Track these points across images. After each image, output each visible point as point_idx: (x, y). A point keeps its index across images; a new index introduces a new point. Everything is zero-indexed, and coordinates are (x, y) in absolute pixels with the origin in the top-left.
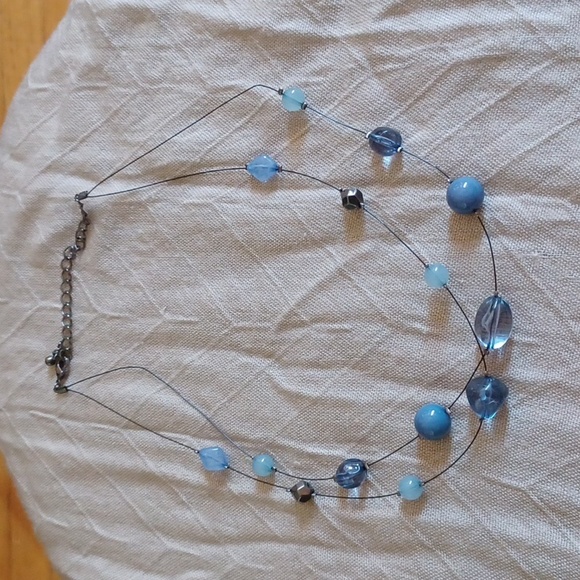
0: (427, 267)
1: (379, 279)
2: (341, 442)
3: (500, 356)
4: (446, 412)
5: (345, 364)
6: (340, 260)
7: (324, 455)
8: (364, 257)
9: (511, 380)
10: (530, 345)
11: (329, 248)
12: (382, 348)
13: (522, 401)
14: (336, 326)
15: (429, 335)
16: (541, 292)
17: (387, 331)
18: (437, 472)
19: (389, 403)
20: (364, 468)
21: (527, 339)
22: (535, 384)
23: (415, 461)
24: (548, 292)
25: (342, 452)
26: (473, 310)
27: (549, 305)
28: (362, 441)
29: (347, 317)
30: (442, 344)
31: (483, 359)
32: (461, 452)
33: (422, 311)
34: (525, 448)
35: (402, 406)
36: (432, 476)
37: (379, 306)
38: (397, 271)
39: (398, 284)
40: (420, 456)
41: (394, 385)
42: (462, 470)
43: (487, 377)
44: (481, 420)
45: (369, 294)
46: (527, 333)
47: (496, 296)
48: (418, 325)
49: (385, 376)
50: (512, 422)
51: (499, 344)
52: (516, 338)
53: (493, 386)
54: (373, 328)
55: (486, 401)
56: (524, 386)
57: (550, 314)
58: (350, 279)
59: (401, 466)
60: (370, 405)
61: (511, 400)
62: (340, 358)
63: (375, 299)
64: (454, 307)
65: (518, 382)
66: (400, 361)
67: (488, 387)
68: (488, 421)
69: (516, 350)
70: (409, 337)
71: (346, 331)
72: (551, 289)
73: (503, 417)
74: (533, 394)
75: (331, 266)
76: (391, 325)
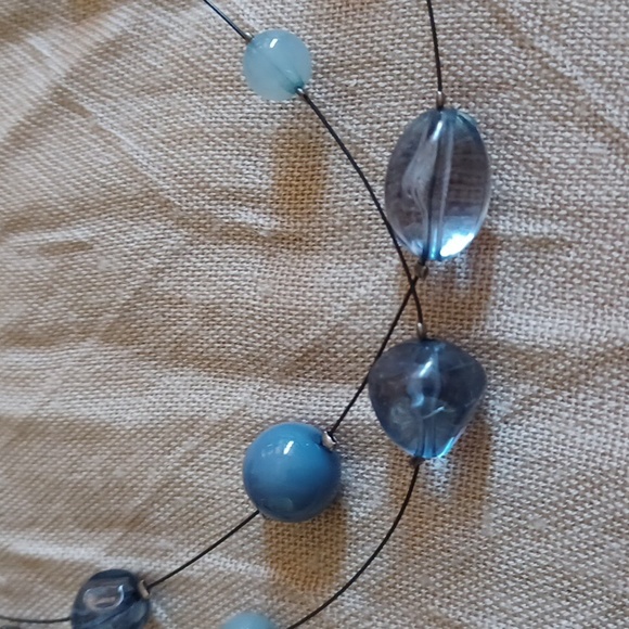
0: (248, 40)
1: (150, 104)
2: (89, 526)
3: (461, 282)
4: (321, 444)
5: (85, 333)
6: (58, 66)
7: (50, 562)
8: (112, 49)
9: (495, 348)
10: (544, 244)
11: (36, 41)
12: (166, 284)
13: (528, 402)
14: (59, 236)
15: (278, 240)
16: (567, 85)
17: (177, 239)
18: (314, 604)
19: (190, 426)
20: (134, 597)
21: (533, 229)
22: (559, 353)
23: (263, 572)
24: (586, 84)
25: (93, 553)
26: (381, 156)
27: (594, 122)
28: (136, 523)
29: (81, 210)
30: (313, 262)
31: (412, 291)
32: (370, 548)
33: (258, 176)
34: (539, 535)
35: (220, 430)
36: (303, 612)
37: (153, 172)
38: (192, 77)
39: (194, 110)
40: (273, 559)
41: (204, 378)
42: (379, 596)
43: (423, 339)
44: (416, 462)
45: (128, 142)
46: (533, 211)
47: (440, 107)
48: (248, 217)
49: (179, 355)
50: (502, 466)
51: (455, 243)
52: (504, 226)
53: (442, 367)
54: (141, 234)
55: (424, 409)
56: (529, 361)
57: (597, 148)
58: (83, 112)
59: (227, 586)
60: (145, 432)
61: (499, 404)
62: (72, 316)
63: (143, 156)
64: (335, 156)
65: (513, 352)
66: (210, 314)
67: (426, 369)
68: (439, 462)
69: (504, 261)
70: (230, 249)
71: (81, 246)
72: (598, 73)
73: (476, 450)
74: (557, 384)
75: (36, 84)
76: (182, 222)
